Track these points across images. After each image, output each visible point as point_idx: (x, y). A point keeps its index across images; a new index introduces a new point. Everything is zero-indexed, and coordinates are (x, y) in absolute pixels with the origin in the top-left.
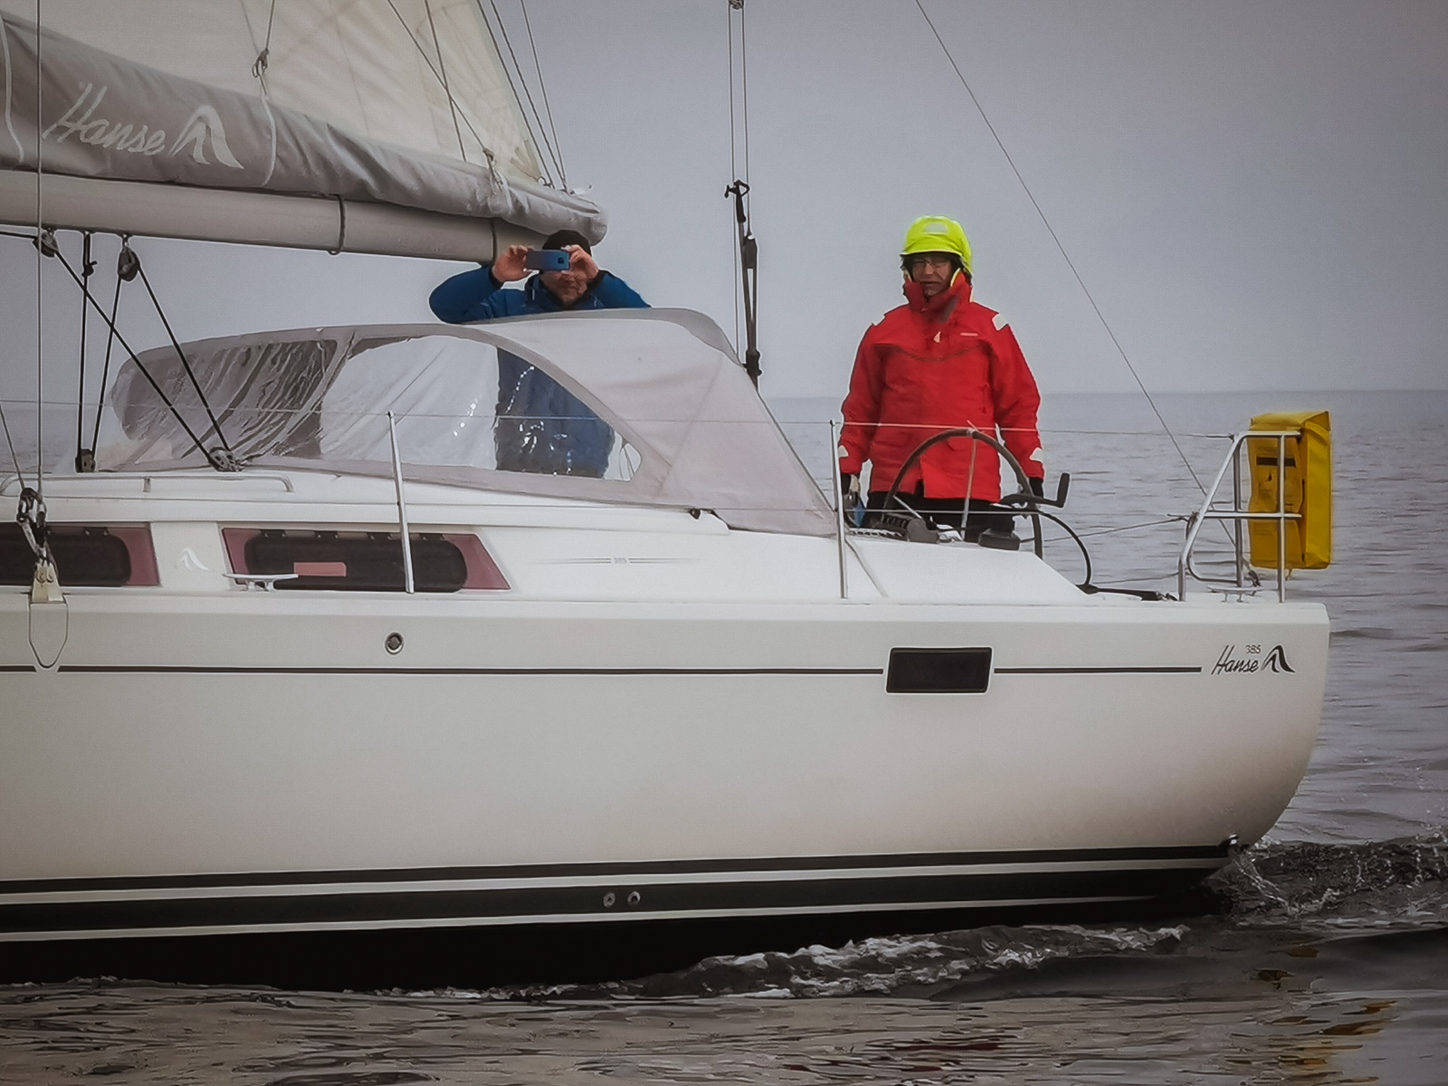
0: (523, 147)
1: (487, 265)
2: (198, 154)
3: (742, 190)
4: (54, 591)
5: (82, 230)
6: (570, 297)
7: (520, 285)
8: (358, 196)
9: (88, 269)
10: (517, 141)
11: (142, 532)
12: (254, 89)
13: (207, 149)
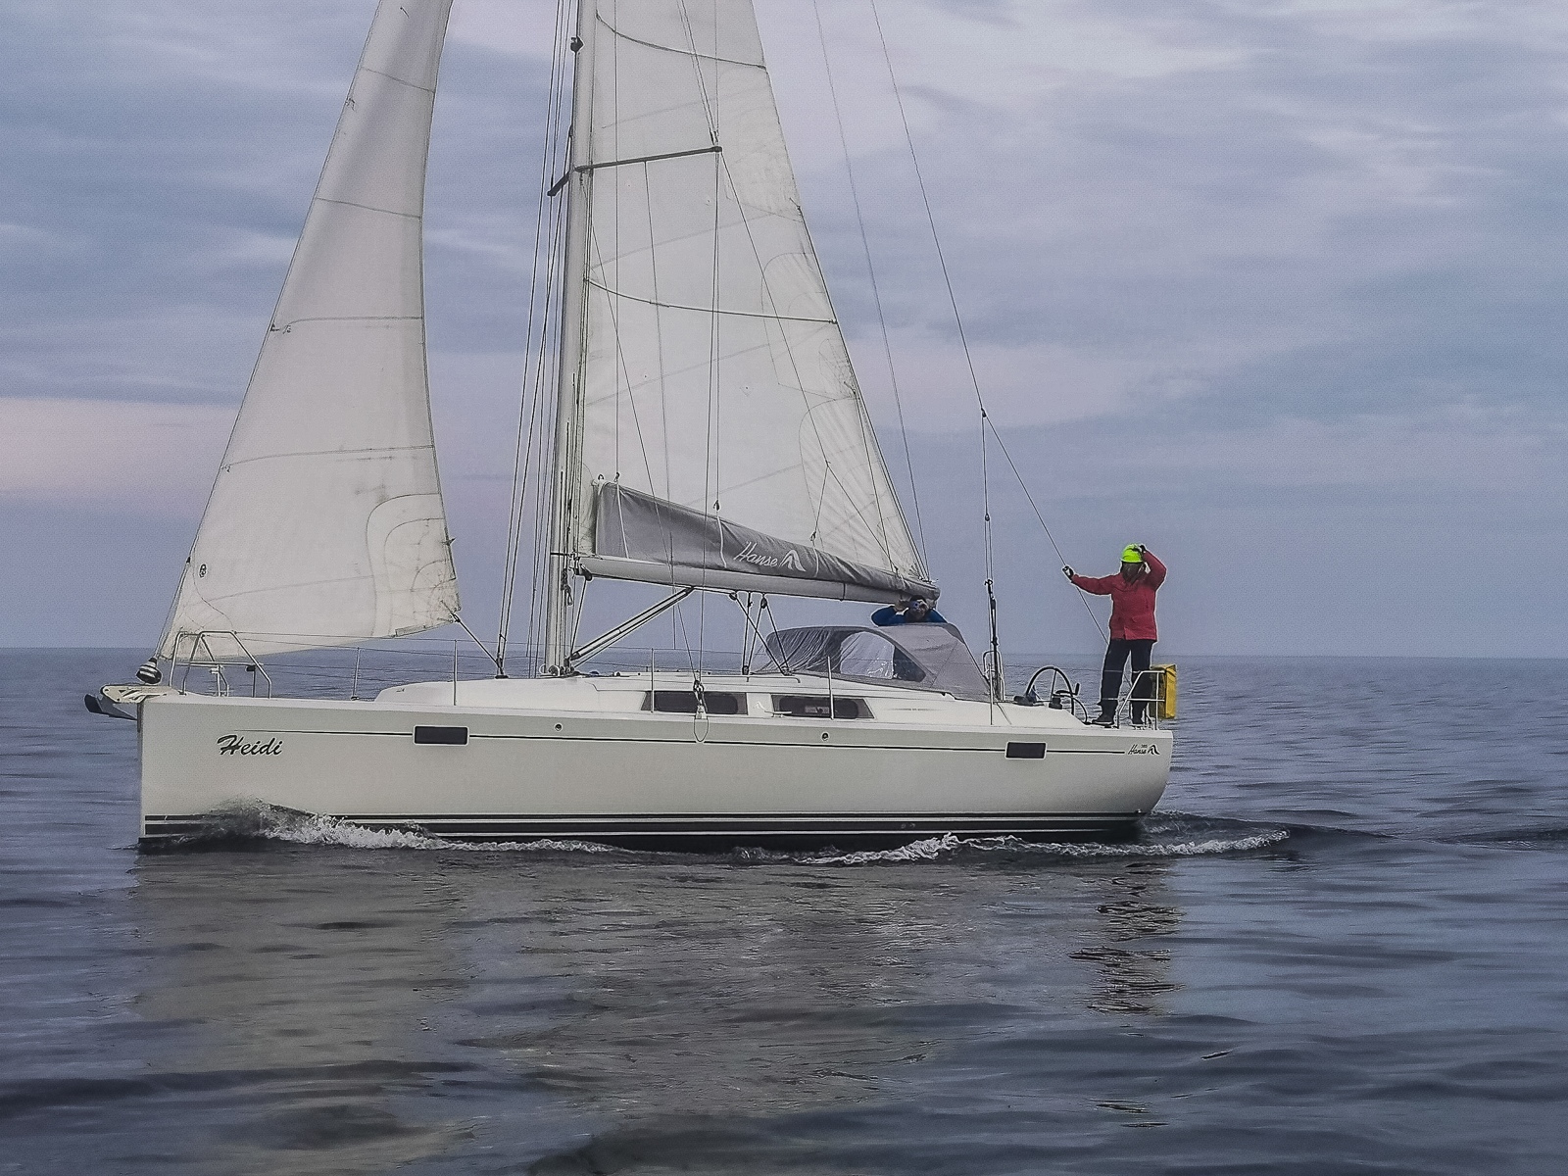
0: (914, 566)
1: (894, 606)
3: (990, 583)
4: (704, 715)
5: (748, 591)
6: (918, 618)
7: (902, 613)
8: (851, 582)
9: (749, 605)
10: (912, 564)
11: (742, 695)
12: (809, 545)
13: (793, 565)
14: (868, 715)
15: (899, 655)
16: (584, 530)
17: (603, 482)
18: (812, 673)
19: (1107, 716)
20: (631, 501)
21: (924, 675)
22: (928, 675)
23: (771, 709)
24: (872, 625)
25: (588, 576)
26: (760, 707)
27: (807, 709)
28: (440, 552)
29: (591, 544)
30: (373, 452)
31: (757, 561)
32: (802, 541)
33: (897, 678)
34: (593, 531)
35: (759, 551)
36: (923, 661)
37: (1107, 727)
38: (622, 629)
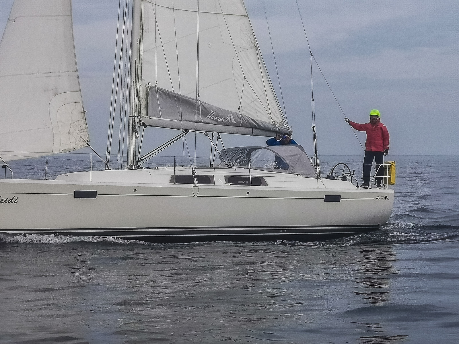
0: (282, 121)
1: (275, 138)
2: (229, 121)
3: (314, 127)
4: (197, 185)
5: (212, 132)
6: (287, 143)
7: (279, 141)
8: (255, 127)
9: (213, 138)
10: (281, 120)
11: (212, 176)
12: (238, 112)
13: (231, 120)
14: (266, 184)
15: (278, 158)
16: (143, 106)
17: (150, 85)
18: (240, 166)
19: (366, 183)
20: (162, 94)
21: (289, 167)
22: (290, 167)
23: (225, 182)
24: (266, 146)
25: (145, 126)
26: (220, 181)
27: (239, 182)
28: (80, 117)
29: (145, 112)
30: (51, 74)
31: (216, 119)
32: (235, 110)
33: (277, 168)
34: (146, 107)
35: (217, 115)
36: (288, 161)
37: (366, 188)
38: (159, 149)
